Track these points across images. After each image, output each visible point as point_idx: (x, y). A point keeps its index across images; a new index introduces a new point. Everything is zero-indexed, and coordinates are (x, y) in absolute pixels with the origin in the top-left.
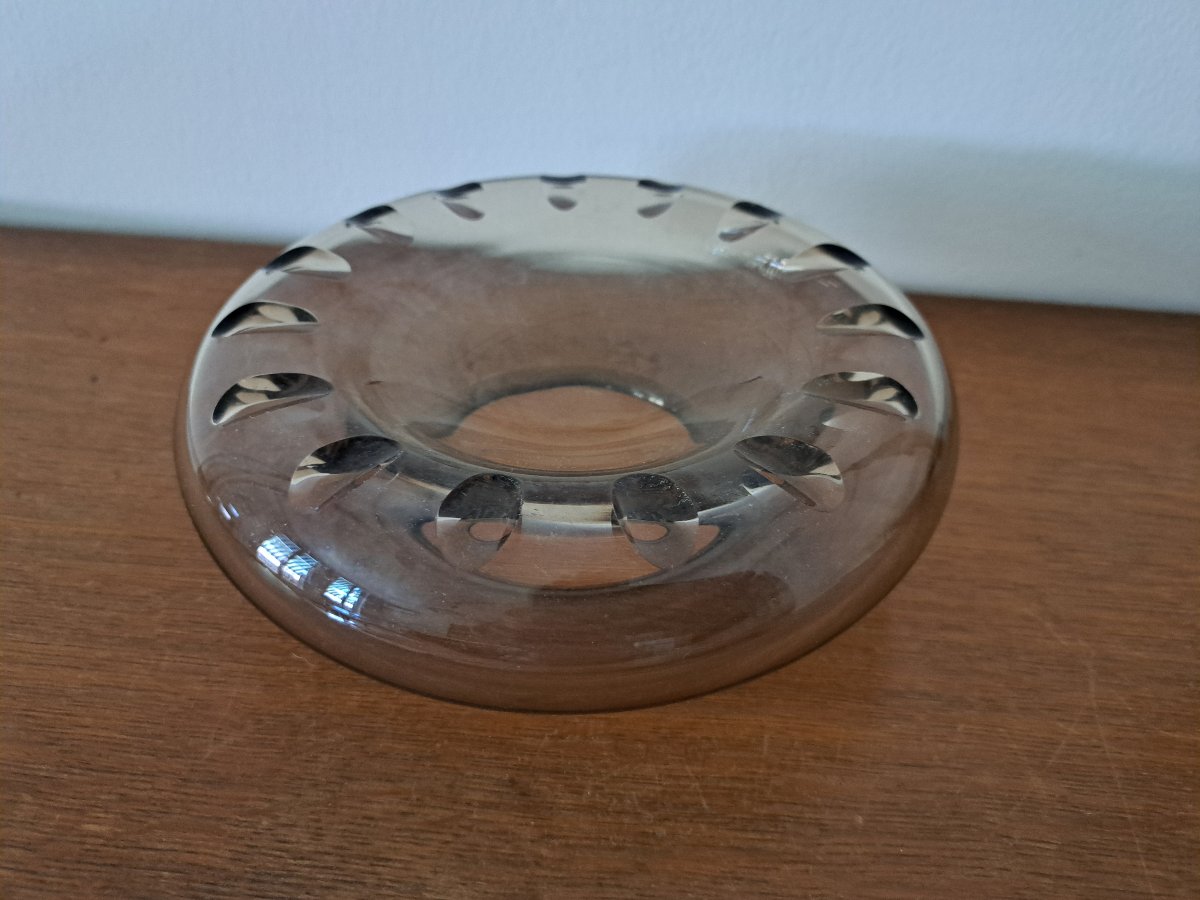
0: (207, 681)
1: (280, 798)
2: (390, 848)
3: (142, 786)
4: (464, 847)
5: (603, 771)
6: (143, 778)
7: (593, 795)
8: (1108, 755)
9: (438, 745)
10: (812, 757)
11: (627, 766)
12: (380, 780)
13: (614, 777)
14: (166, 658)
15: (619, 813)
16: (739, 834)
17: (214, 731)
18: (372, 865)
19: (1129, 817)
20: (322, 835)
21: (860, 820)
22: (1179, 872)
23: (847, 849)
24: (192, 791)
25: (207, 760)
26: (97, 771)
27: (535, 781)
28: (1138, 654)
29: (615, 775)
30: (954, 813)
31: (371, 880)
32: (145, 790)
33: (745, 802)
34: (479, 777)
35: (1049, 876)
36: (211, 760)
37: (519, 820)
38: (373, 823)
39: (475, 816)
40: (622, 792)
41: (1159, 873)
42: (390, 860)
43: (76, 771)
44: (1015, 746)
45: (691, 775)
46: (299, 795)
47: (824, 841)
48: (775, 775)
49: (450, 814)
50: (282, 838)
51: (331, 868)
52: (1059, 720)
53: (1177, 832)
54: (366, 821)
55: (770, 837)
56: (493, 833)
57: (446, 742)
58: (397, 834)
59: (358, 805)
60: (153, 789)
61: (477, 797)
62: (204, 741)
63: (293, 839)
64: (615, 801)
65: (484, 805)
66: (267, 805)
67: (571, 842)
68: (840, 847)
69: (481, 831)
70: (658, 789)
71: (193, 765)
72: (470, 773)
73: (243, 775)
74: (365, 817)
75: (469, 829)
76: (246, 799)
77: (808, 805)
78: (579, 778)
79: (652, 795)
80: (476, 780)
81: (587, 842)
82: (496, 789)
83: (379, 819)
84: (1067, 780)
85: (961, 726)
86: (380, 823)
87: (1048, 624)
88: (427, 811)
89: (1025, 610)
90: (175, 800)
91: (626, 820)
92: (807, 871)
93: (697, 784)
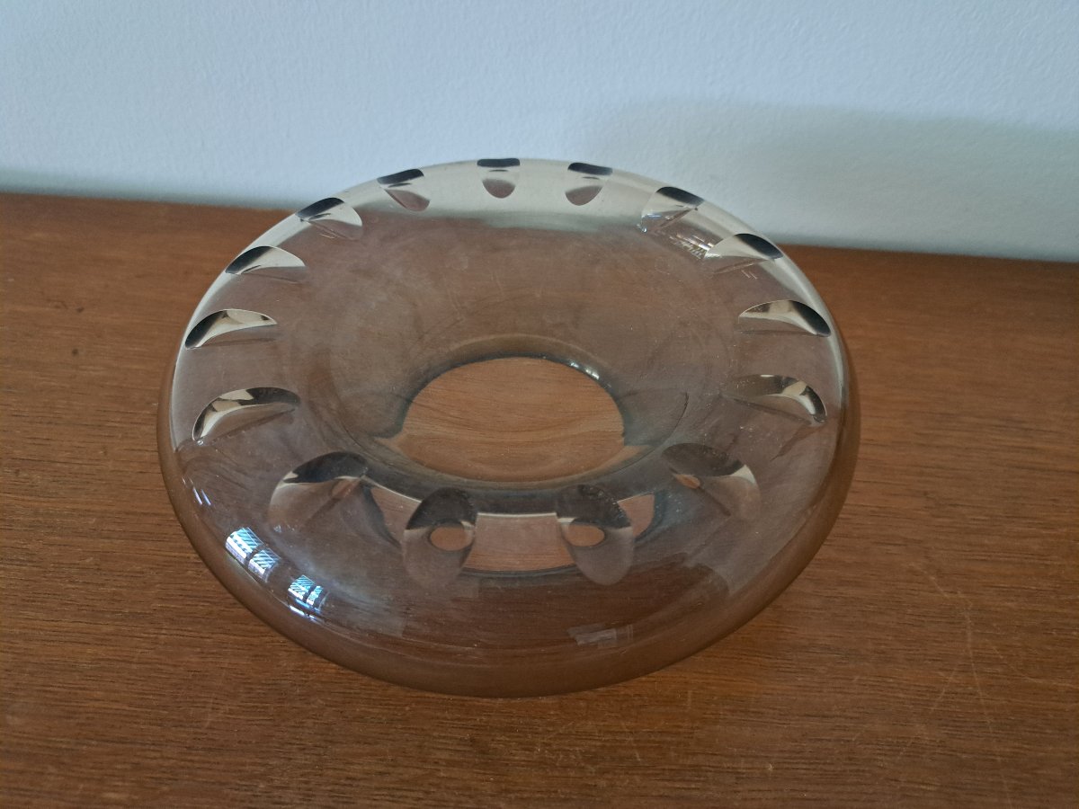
0: (202, 653)
1: (274, 762)
3: (153, 754)
6: (152, 748)
7: (543, 752)
8: (982, 701)
9: (407, 708)
10: (730, 710)
11: (571, 724)
12: (358, 742)
13: (560, 734)
14: (164, 632)
15: (565, 767)
16: (668, 784)
17: (211, 701)
19: (999, 759)
20: (314, 796)
23: (760, 795)
24: (196, 758)
25: (208, 728)
26: (112, 742)
27: (493, 740)
29: (561, 731)
30: (850, 759)
32: (155, 758)
33: (673, 754)
34: (444, 737)
36: (210, 728)
37: (480, 777)
38: (355, 783)
39: (442, 774)
40: (568, 748)
43: (93, 742)
44: (901, 695)
45: (626, 730)
46: (290, 759)
47: (740, 788)
48: (698, 728)
49: (419, 772)
50: (277, 799)
52: (941, 670)
53: (1039, 772)
54: (349, 782)
55: (693, 786)
56: (458, 789)
57: (414, 706)
58: (376, 792)
59: (341, 766)
60: (162, 757)
61: (445, 755)
62: (203, 710)
63: (287, 801)
64: (562, 757)
65: (450, 764)
66: (262, 769)
67: (525, 795)
68: (754, 793)
69: (448, 788)
70: (599, 744)
71: (195, 733)
72: (435, 734)
73: (240, 742)
74: (348, 778)
75: (438, 786)
76: (244, 765)
77: (726, 756)
78: (530, 736)
79: (593, 750)
80: (441, 741)
81: (539, 795)
82: (458, 748)
83: (360, 780)
84: (947, 726)
85: (857, 678)
86: (361, 783)
87: (933, 578)
88: (401, 770)
89: (913, 564)
90: (182, 767)
91: (572, 774)
93: (631, 739)
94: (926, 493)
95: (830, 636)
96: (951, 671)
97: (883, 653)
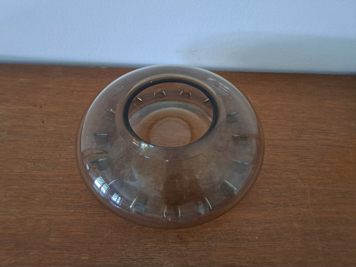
0: (100, 216)
1: (126, 246)
2: (153, 256)
3: (92, 246)
4: (170, 254)
5: (198, 231)
6: (92, 244)
7: (197, 238)
8: (312, 216)
10: (245, 223)
11: (203, 229)
12: (147, 238)
13: (201, 232)
14: (88, 211)
15: (203, 241)
16: (230, 244)
17: (105, 230)
18: (150, 260)
20: (138, 254)
21: (257, 238)
22: (326, 244)
23: (254, 245)
24: (104, 246)
25: (106, 237)
26: (80, 243)
27: (183, 235)
28: (320, 188)
30: (278, 234)
31: (150, 264)
32: (93, 247)
33: (231, 236)
34: (170, 235)
35: (298, 248)
37: (181, 246)
39: (171, 246)
40: (203, 236)
41: (322, 245)
42: (154, 259)
43: (75, 244)
44: (291, 216)
45: (218, 230)
46: (130, 244)
47: (249, 244)
48: (237, 228)
49: (165, 245)
50: (128, 256)
51: (141, 262)
52: (302, 208)
53: (326, 235)
54: (147, 250)
55: (237, 244)
56: (176, 249)
58: (154, 252)
59: (144, 245)
60: (95, 247)
62: (104, 233)
63: (131, 256)
64: (202, 239)
66: (123, 248)
67: (193, 250)
69: (173, 249)
70: (212, 234)
71: (103, 239)
72: (168, 235)
73: (115, 241)
74: (146, 249)
75: (170, 249)
76: (117, 247)
77: (245, 236)
78: (193, 234)
79: (210, 236)
81: (197, 250)
82: (174, 238)
83: (149, 249)
84: (303, 223)
85: (279, 211)
86: (150, 250)
87: (299, 181)
88: (160, 245)
89: (294, 177)
90: (101, 249)
91: (205, 243)
92: (246, 252)
93: (220, 232)
94: (298, 155)
95: (272, 200)
96: (304, 208)
97: (286, 204)
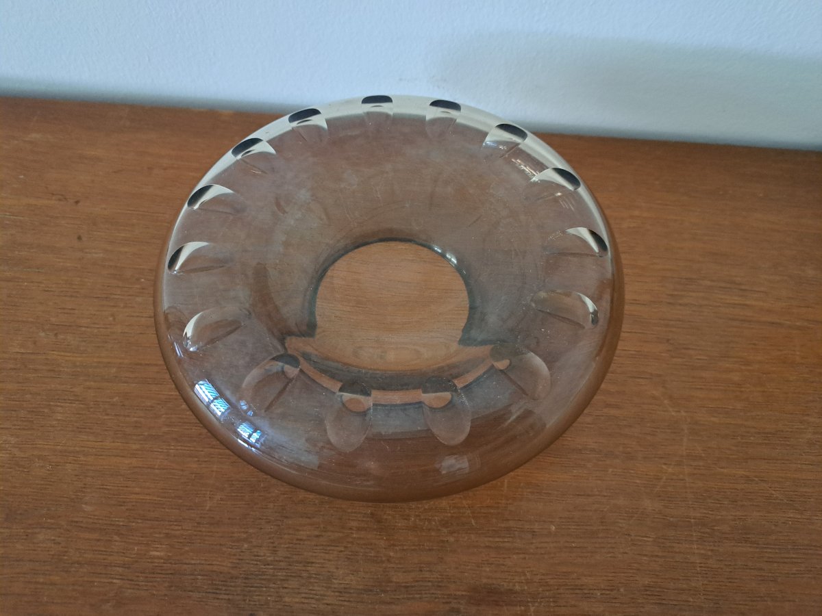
0: (198, 461)
1: (251, 531)
2: (312, 556)
4: (350, 553)
5: (420, 506)
6: (175, 523)
7: (415, 520)
8: (688, 485)
10: (530, 492)
12: (302, 517)
13: (425, 509)
14: (172, 447)
15: (429, 530)
16: (491, 539)
17: (208, 493)
18: (305, 566)
19: (692, 520)
20: (277, 551)
21: (553, 528)
22: (712, 550)
23: (546, 545)
24: (204, 529)
26: (150, 520)
27: (385, 514)
28: (713, 419)
29: (426, 507)
30: (602, 522)
31: (305, 574)
32: (179, 530)
33: (494, 520)
34: (355, 513)
35: (646, 555)
36: (210, 510)
37: (378, 537)
38: (302, 542)
39: (355, 536)
40: (430, 518)
41: (702, 552)
42: (312, 563)
43: (139, 521)
44: (638, 481)
45: (466, 506)
46: (261, 528)
47: (534, 541)
48: (510, 504)
49: (341, 535)
50: (256, 553)
51: (284, 569)
52: (665, 464)
53: (716, 528)
54: (298, 542)
55: (506, 540)
56: (364, 544)
58: (315, 548)
59: (293, 532)
60: (182, 529)
61: (354, 524)
62: (204, 499)
63: (262, 554)
64: (427, 523)
65: (359, 529)
66: (245, 535)
67: (405, 548)
68: (542, 544)
69: (359, 544)
70: (449, 515)
71: (201, 514)
72: (349, 511)
73: (229, 519)
74: (298, 540)
75: (352, 543)
76: (233, 533)
77: (527, 521)
78: (407, 511)
79: (446, 519)
80: (353, 515)
81: (413, 548)
82: (364, 519)
83: (305, 540)
84: (664, 500)
85: (611, 470)
86: (306, 542)
87: (666, 402)
88: (329, 534)
89: (654, 392)
90: (196, 535)
91: (433, 534)
92: (525, 558)
93: (469, 511)
94: (668, 340)
95: (596, 443)
96: (671, 464)
97: (630, 453)
